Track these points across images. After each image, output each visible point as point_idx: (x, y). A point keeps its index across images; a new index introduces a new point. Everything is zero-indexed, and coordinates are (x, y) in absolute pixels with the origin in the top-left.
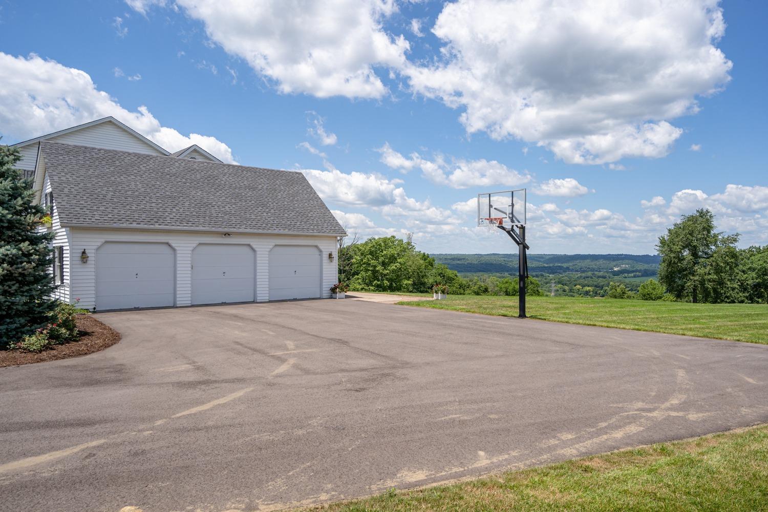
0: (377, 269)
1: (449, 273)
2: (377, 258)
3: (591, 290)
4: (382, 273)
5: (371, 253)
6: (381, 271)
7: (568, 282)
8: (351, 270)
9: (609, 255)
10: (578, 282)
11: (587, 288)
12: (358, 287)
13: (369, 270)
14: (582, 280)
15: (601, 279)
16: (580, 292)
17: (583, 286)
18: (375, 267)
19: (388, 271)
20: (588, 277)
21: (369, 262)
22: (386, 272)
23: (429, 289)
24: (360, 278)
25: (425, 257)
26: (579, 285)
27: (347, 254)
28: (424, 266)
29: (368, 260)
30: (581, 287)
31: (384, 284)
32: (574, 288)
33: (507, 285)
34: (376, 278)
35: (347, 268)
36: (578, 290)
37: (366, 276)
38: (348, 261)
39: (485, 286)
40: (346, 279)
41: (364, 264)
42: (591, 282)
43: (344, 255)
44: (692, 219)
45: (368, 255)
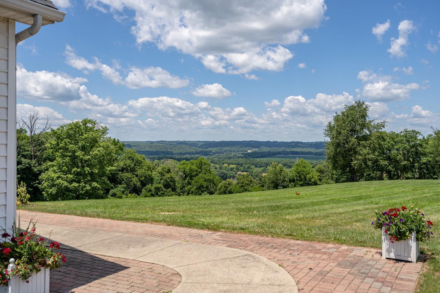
0: (77, 154)
1: (139, 157)
2: (76, 143)
3: (235, 167)
4: (81, 159)
5: (69, 136)
6: (81, 157)
7: (217, 162)
8: (43, 155)
9: (244, 141)
10: (225, 161)
11: (232, 166)
12: (53, 175)
13: (66, 156)
14: (227, 160)
15: (241, 159)
16: (227, 169)
17: (229, 164)
18: (74, 152)
19: (89, 157)
20: (231, 158)
21: (67, 147)
22: (87, 157)
23: (119, 171)
24: (56, 164)
25: (115, 143)
26: (226, 163)
27: (38, 140)
28: (115, 150)
29: (66, 145)
30: (227, 165)
31: (85, 172)
32: (223, 166)
33: (184, 166)
34: (75, 165)
35: (38, 153)
36: (226, 167)
37: (63, 162)
38: (40, 146)
39: (168, 167)
40: (37, 165)
41: (61, 148)
42: (234, 161)
43: (35, 141)
44: (352, 108)
45: (65, 138)
